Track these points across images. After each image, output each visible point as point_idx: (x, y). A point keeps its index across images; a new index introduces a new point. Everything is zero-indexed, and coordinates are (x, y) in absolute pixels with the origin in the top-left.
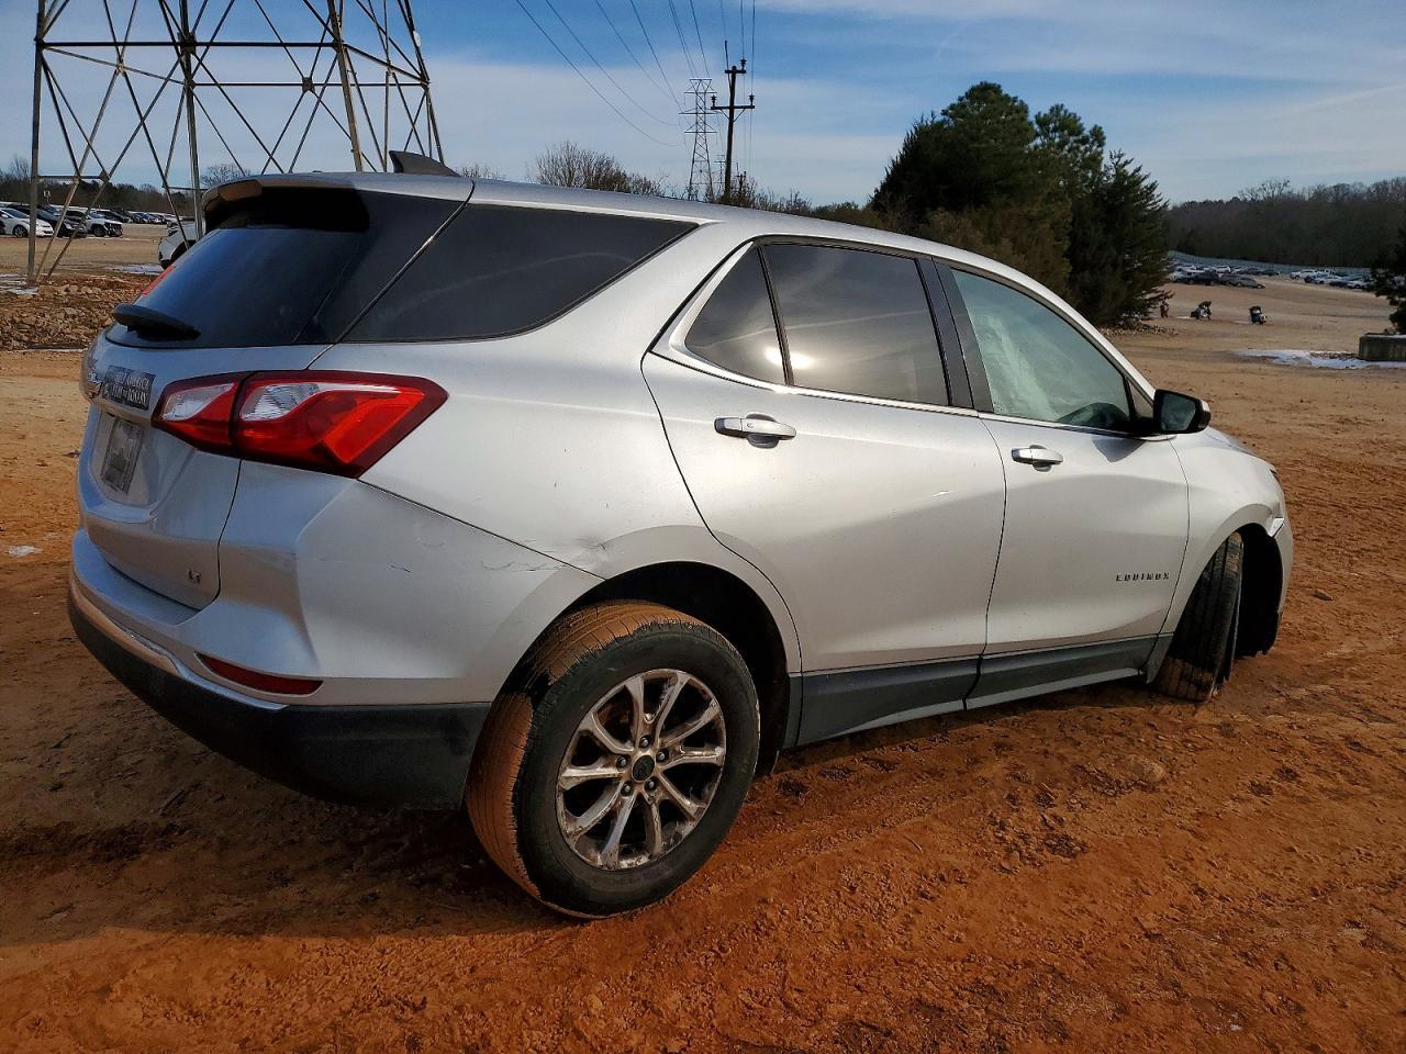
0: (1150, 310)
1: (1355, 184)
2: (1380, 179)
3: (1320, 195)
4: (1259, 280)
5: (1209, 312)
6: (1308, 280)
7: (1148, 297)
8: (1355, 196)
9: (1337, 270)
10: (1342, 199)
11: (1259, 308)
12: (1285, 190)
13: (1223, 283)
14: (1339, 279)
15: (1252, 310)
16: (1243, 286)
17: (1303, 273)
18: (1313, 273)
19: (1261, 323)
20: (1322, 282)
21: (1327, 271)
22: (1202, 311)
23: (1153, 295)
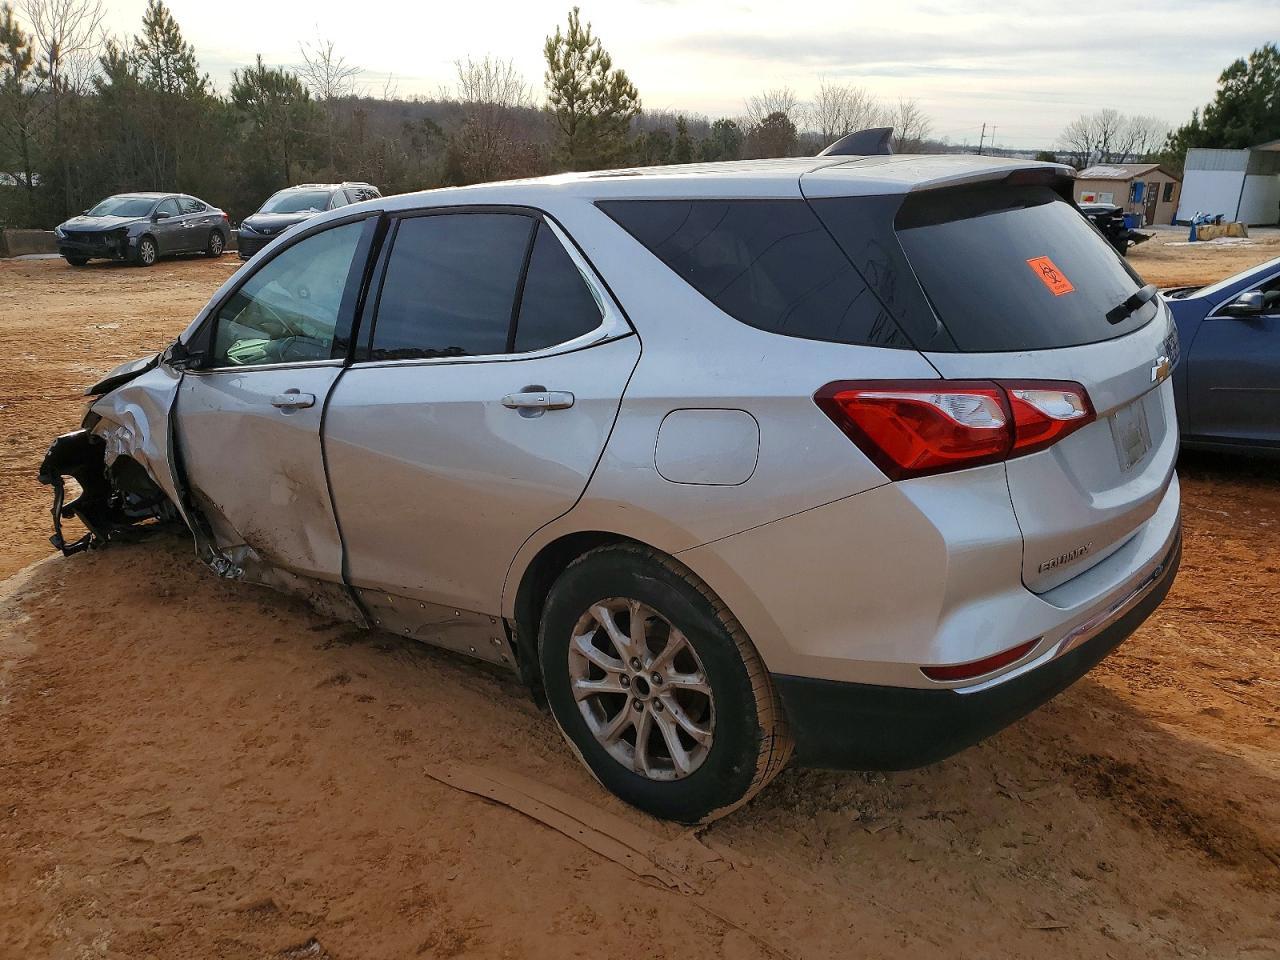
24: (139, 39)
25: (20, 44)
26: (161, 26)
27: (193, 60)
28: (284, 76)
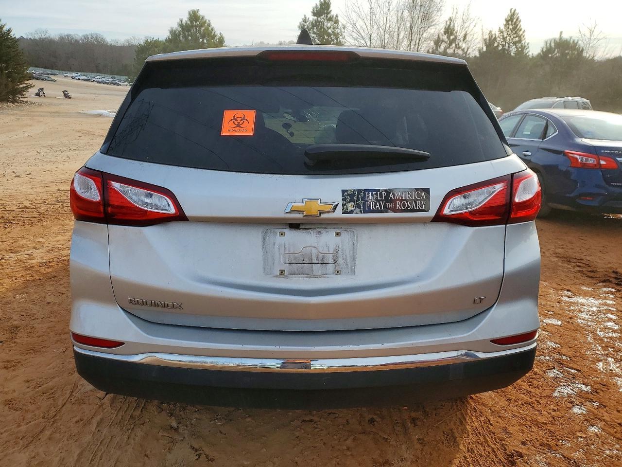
0: (24, 93)
1: (75, 34)
2: (85, 33)
3: (62, 38)
4: (53, 77)
5: (44, 93)
6: (73, 78)
7: (21, 86)
8: (76, 40)
9: (83, 73)
10: (71, 41)
11: (67, 91)
12: (47, 35)
13: (37, 79)
14: (86, 78)
15: (64, 92)
16: (46, 80)
17: (69, 74)
18: (74, 75)
19: (70, 98)
20: (79, 79)
21: (79, 74)
22: (41, 93)
23: (24, 85)
24: (501, 29)
25: (452, 34)
26: (512, 22)
27: (523, 37)
28: (571, 41)
